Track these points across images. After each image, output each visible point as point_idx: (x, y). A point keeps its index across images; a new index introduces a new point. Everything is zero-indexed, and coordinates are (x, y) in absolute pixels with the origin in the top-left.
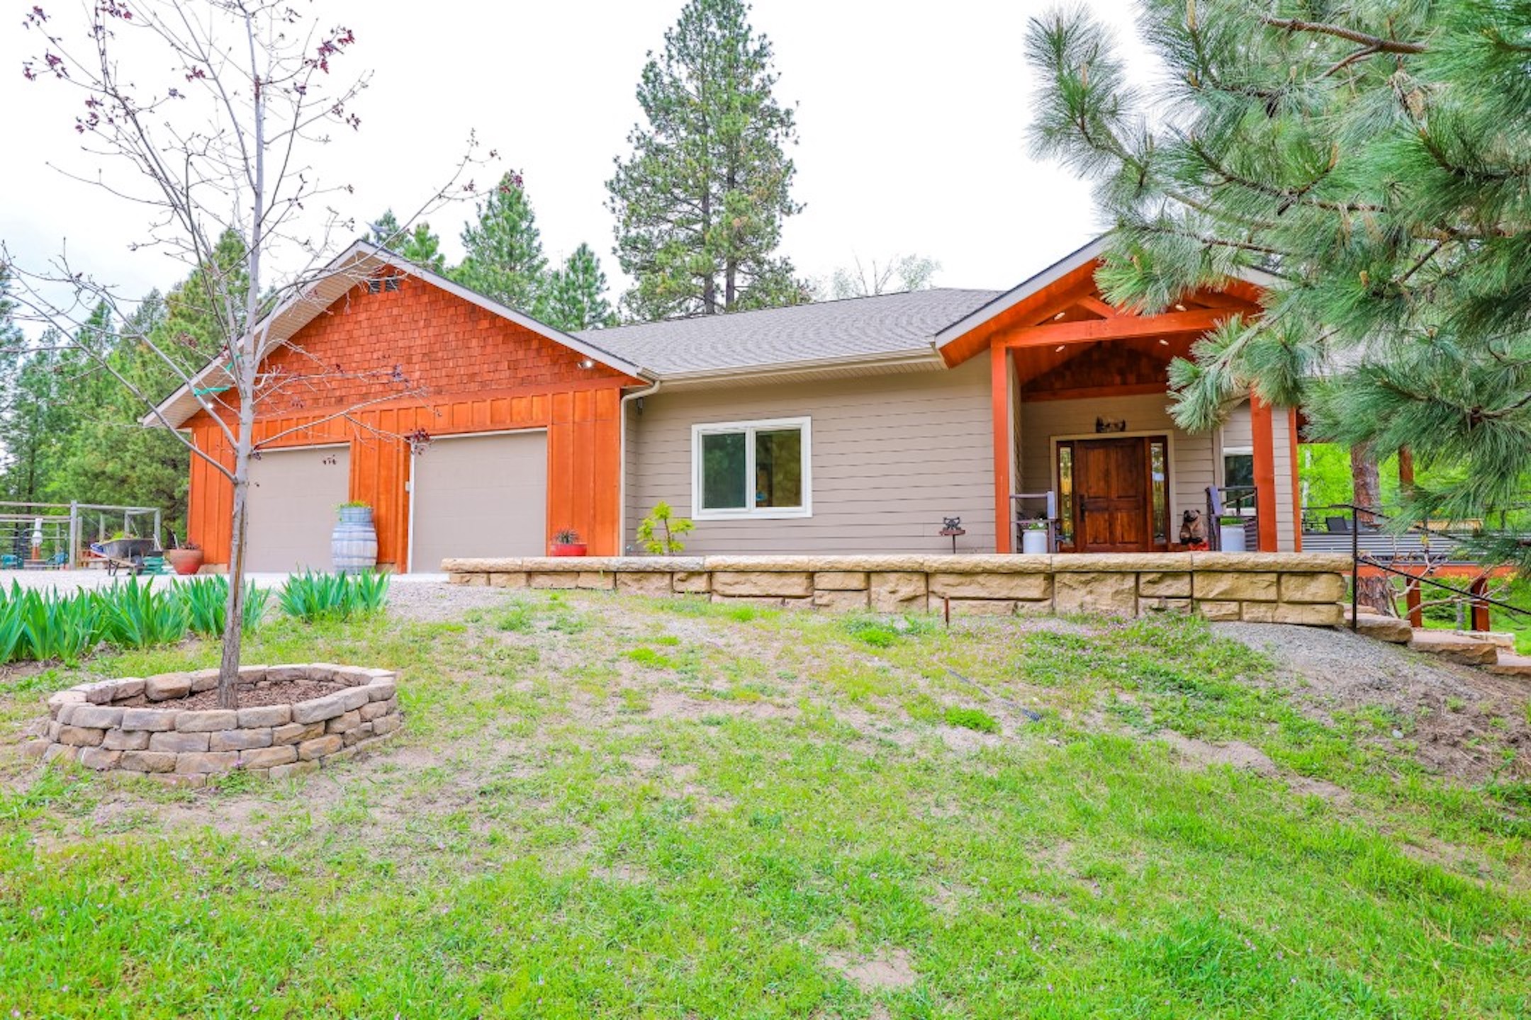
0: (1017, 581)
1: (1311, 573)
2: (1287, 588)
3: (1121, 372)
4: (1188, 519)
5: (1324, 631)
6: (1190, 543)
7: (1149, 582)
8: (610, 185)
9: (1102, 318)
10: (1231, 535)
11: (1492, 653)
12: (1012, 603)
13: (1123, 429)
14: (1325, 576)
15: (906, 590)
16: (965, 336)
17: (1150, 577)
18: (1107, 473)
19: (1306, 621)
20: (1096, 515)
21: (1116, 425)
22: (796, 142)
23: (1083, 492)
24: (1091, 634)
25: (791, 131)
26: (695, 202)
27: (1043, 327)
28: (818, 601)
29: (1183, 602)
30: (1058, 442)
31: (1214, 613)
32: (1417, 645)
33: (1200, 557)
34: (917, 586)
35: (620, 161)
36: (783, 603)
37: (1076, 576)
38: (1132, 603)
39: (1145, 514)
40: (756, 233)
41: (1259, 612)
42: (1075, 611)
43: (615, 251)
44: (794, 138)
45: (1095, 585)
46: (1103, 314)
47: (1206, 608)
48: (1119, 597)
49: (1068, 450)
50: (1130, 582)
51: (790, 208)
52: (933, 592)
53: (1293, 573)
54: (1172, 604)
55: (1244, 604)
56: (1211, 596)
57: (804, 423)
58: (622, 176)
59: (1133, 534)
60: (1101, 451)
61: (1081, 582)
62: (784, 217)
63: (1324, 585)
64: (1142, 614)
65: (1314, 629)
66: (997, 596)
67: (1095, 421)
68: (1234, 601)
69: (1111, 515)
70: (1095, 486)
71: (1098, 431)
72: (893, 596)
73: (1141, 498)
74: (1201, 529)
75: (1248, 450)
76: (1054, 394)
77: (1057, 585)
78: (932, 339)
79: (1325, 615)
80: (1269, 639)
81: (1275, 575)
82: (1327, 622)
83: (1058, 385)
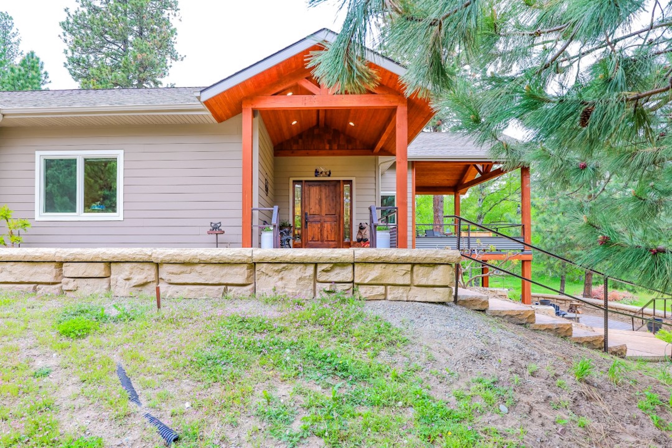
0: (227, 270)
1: (434, 265)
2: (417, 276)
3: (329, 142)
4: (361, 228)
5: (440, 307)
6: (362, 242)
7: (323, 271)
8: (62, 24)
9: (313, 94)
10: (382, 237)
11: (533, 316)
12: (223, 287)
13: (329, 176)
14: (442, 266)
15: (138, 278)
16: (222, 94)
17: (324, 267)
18: (320, 200)
19: (428, 300)
20: (314, 224)
21: (326, 173)
22: (180, 20)
23: (307, 211)
24: (276, 314)
25: (177, 13)
26: (120, 45)
27: (276, 96)
28: (65, 288)
29: (348, 286)
30: (294, 181)
31: (368, 295)
32: (492, 312)
33: (360, 252)
34: (149, 273)
35: (69, 11)
36: (35, 289)
37: (271, 266)
38: (311, 287)
39: (339, 225)
40: (153, 66)
41: (398, 293)
42: (270, 294)
43: (66, 65)
44: (179, 18)
45: (284, 273)
46: (314, 93)
47: (362, 290)
48: (302, 283)
49: (299, 186)
50: (310, 270)
51: (176, 56)
52: (161, 279)
53: (420, 264)
54: (340, 288)
55: (389, 287)
56: (366, 281)
57: (119, 154)
58: (71, 20)
59: (333, 236)
60: (318, 187)
61: (276, 271)
62: (173, 61)
63: (441, 273)
64: (318, 296)
65: (434, 306)
66: (210, 282)
67: (314, 170)
68: (382, 285)
69: (322, 225)
70: (313, 208)
71: (316, 176)
72: (128, 282)
73: (337, 215)
74: (367, 234)
75: (394, 193)
76: (293, 153)
77: (257, 273)
78: (198, 94)
79: (440, 295)
80: (405, 316)
81: (410, 266)
82: (442, 300)
83: (295, 147)
